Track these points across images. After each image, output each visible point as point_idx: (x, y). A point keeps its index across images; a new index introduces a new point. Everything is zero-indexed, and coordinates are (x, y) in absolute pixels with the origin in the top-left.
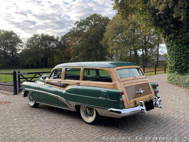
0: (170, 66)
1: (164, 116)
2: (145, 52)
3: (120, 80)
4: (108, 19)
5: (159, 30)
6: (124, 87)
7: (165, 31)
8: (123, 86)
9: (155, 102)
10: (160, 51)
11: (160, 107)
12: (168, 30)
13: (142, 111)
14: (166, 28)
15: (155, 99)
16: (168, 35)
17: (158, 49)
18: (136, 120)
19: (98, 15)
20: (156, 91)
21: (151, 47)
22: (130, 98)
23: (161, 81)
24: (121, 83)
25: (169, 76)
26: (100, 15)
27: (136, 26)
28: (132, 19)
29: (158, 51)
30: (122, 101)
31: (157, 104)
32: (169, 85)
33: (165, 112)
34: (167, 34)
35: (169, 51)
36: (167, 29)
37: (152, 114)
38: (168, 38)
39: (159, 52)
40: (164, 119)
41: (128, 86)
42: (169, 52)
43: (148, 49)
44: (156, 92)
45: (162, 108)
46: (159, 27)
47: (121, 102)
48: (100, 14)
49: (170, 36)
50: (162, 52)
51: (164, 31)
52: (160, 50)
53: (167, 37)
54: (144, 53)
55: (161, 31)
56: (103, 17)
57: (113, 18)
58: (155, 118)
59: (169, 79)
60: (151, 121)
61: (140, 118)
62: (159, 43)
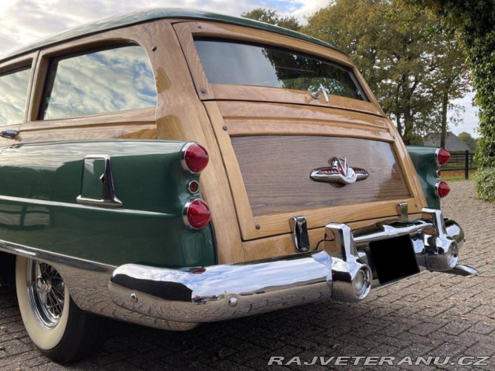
0: (488, 144)
1: (477, 317)
2: (405, 122)
3: (204, 92)
4: (297, 24)
5: (450, 16)
6: (226, 134)
7: (472, 20)
8: (219, 123)
9: (426, 237)
10: (451, 119)
11: (457, 271)
12: (483, 15)
13: (340, 285)
14: (476, 8)
15: (427, 221)
16: (482, 34)
17: (444, 113)
18: (318, 338)
19: (265, 14)
20: (437, 185)
21: (425, 106)
22: (267, 205)
23: (454, 196)
24: (212, 106)
25: (485, 176)
26: (273, 14)
27: (377, 44)
28: (366, 20)
29: (445, 118)
30: (191, 212)
31: (441, 251)
32: (484, 205)
33: (479, 299)
34: (478, 29)
35: (483, 91)
36: (478, 11)
37: (414, 310)
38: (481, 46)
39: (448, 120)
40: (478, 338)
41: (255, 129)
42: (484, 94)
43: (413, 114)
44: (437, 192)
45: (465, 274)
46: (452, 4)
47: (185, 219)
48: (271, 12)
49: (488, 36)
50: (455, 120)
51: (469, 19)
52: (449, 114)
53: (476, 40)
54: (403, 125)
55: (458, 20)
56: (279, 19)
57: (309, 22)
58: (427, 329)
59: (485, 186)
60: (403, 348)
61: (347, 330)
62: (449, 95)
